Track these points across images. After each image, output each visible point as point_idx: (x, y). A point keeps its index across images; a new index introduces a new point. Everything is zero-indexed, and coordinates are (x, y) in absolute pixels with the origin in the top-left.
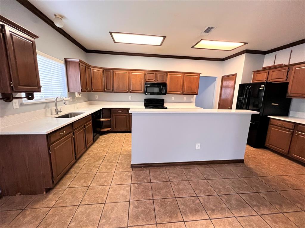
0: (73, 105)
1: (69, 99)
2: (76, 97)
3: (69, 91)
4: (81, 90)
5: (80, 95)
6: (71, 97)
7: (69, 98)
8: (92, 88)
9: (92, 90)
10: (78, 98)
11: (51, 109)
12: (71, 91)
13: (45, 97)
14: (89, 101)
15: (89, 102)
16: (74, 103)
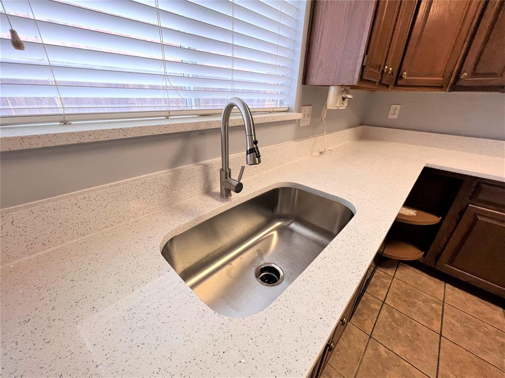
0: (308, 143)
1: (299, 116)
2: (328, 107)
3: (305, 78)
4: (363, 67)
5: (344, 99)
6: (308, 109)
7: (300, 112)
8: (403, 68)
9: (399, 76)
10: (334, 114)
11: (206, 167)
12: (316, 79)
13: (198, 101)
14: (362, 124)
15: (360, 128)
16: (313, 135)
